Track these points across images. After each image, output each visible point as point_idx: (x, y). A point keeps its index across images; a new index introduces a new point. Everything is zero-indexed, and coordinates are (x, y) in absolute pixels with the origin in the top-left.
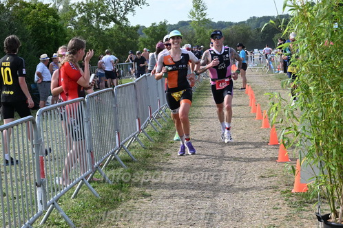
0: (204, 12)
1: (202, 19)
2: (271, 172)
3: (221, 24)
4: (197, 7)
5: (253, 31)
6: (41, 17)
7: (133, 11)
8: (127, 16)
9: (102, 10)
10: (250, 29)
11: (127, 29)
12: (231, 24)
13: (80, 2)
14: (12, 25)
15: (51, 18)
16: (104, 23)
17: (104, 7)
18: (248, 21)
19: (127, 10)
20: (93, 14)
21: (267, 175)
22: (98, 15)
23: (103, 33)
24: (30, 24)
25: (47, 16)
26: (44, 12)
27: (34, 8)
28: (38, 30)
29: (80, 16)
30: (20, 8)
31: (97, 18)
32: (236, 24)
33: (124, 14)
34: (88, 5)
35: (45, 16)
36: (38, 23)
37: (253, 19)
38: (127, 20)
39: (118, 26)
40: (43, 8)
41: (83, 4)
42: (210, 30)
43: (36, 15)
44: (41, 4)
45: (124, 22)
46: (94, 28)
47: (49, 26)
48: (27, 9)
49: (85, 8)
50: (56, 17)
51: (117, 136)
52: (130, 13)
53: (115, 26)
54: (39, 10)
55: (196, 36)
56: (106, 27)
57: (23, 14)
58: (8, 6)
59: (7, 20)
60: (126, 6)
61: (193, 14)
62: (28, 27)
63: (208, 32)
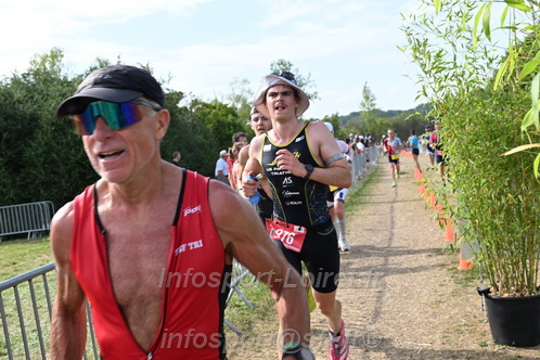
0: (374, 102)
1: (372, 109)
3: (391, 113)
4: (367, 98)
6: (221, 116)
12: (400, 112)
14: (195, 125)
15: (230, 117)
18: (417, 108)
24: (211, 123)
25: (226, 115)
26: (223, 111)
27: (215, 108)
28: (219, 129)
30: (202, 109)
32: (405, 112)
35: (224, 115)
36: (219, 122)
40: (223, 108)
42: (381, 119)
43: (216, 115)
44: (221, 105)
47: (229, 124)
48: (208, 110)
50: (235, 115)
54: (219, 110)
55: (368, 125)
57: (204, 115)
58: (191, 108)
59: (190, 121)
61: (364, 105)
62: (210, 126)
63: (378, 121)
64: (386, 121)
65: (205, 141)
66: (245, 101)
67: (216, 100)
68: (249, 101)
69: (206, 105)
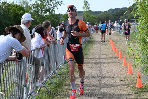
0: (89, 7)
1: (88, 10)
2: (125, 78)
3: (96, 13)
4: (86, 5)
5: (111, 15)
6: (17, 11)
7: (57, 7)
8: (54, 9)
9: (43, 7)
10: (109, 14)
11: (55, 15)
12: (100, 12)
13: (34, 4)
14: (4, 15)
16: (44, 13)
17: (44, 6)
18: (108, 10)
19: (54, 7)
20: (39, 9)
21: (123, 80)
22: (42, 9)
23: (44, 17)
24: (12, 14)
25: (20, 10)
27: (14, 7)
28: (16, 17)
29: (33, 10)
30: (7, 7)
31: (41, 10)
32: (103, 12)
33: (53, 8)
34: (37, 5)
35: (19, 10)
36: (16, 13)
37: (110, 10)
38: (54, 11)
39: (51, 14)
40: (18, 7)
41: (35, 5)
42: (92, 15)
43: (14, 10)
44: (17, 5)
45: (53, 12)
46: (40, 15)
47: (21, 15)
48: (11, 7)
49: (36, 6)
50: (24, 10)
51: (56, 63)
52: (56, 8)
53: (49, 14)
54: (16, 7)
55: (86, 18)
56: (45, 15)
57: (9, 10)
58: (2, 6)
59: (2, 12)
60: (54, 5)
61: (84, 8)
62: (11, 15)
63: (91, 16)
64: (95, 16)
65: (9, 22)
66: (27, 4)
67: (13, 3)
68: (30, 3)
69: (9, 5)
